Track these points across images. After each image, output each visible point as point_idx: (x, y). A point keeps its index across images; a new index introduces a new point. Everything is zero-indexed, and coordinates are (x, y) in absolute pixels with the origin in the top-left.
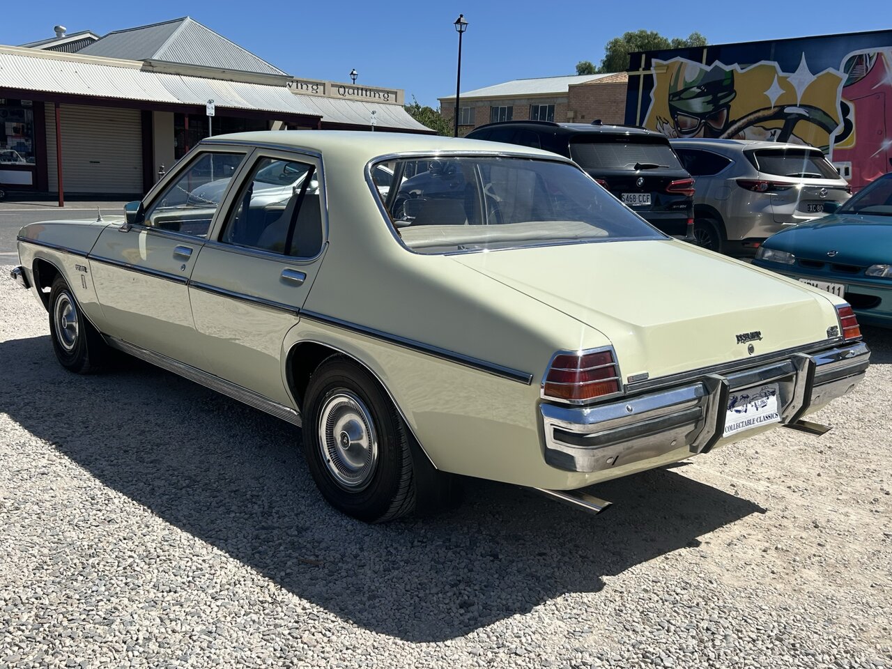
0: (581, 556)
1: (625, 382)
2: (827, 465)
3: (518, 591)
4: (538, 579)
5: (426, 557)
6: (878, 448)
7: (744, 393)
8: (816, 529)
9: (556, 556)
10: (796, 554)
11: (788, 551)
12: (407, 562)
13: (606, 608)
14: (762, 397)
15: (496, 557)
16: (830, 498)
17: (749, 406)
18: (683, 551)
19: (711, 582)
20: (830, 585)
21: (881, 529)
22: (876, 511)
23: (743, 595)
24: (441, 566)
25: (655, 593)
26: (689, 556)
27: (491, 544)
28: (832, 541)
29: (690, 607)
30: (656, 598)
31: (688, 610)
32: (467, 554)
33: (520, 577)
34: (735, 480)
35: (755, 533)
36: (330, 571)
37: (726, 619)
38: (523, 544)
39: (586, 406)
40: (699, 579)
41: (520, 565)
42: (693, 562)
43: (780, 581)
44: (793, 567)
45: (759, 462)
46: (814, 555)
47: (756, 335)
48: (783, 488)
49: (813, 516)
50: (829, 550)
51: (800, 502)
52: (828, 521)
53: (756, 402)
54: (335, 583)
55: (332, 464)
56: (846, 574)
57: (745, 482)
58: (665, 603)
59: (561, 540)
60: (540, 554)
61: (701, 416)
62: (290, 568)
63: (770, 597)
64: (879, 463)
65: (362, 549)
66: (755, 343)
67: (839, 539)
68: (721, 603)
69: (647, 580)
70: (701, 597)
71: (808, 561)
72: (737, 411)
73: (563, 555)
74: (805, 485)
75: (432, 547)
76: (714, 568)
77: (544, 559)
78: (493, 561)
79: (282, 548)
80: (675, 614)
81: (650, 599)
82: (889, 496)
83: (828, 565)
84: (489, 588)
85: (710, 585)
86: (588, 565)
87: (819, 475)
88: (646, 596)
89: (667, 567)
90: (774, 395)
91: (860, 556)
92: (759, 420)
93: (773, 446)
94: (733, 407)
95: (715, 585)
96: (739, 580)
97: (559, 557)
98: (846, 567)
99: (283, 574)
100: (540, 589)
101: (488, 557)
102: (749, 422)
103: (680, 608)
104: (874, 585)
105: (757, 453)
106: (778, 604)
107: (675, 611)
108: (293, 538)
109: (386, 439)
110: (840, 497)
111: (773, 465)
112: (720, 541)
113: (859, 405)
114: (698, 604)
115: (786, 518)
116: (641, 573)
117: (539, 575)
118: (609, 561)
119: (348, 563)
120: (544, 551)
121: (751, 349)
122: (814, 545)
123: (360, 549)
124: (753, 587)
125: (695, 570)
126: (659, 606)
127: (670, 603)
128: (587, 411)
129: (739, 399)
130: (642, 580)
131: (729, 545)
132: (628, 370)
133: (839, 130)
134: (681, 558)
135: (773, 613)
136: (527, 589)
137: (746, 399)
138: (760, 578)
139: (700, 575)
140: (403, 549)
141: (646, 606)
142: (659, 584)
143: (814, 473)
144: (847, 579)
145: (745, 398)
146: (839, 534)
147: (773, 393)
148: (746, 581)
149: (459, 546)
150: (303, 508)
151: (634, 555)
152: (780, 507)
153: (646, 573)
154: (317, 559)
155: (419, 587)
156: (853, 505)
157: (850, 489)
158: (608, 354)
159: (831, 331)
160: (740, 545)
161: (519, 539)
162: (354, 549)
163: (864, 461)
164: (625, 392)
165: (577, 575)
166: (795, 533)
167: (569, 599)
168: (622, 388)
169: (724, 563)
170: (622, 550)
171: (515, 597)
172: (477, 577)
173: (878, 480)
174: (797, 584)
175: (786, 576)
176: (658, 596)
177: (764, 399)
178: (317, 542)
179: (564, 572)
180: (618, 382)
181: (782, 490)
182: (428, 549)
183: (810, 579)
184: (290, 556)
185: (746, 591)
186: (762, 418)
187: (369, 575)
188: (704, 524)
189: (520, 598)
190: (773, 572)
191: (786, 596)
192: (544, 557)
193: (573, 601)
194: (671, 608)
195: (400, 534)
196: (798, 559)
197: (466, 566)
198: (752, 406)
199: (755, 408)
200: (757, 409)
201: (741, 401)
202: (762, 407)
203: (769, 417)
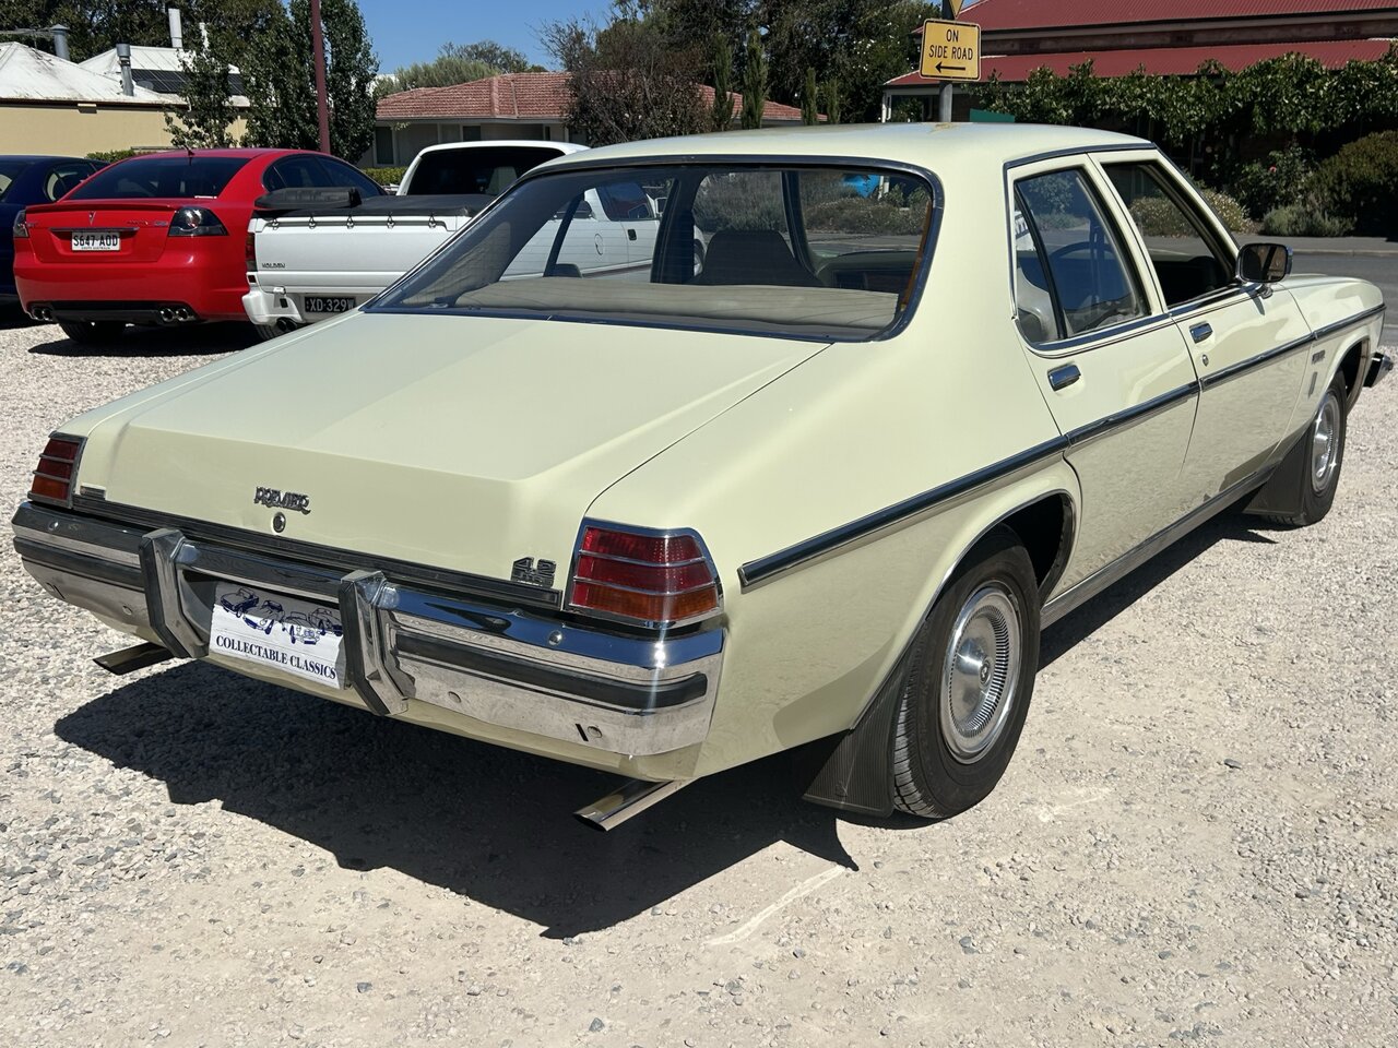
7: (276, 600)
14: (311, 624)
17: (277, 626)
47: (297, 502)
53: (295, 626)
72: (248, 621)
90: (338, 634)
92: (294, 663)
94: (244, 611)
102: (273, 655)
121: (280, 523)
129: (260, 604)
137: (275, 611)
145: (273, 607)
147: (336, 630)
158: (76, 447)
159: (531, 567)
168: (71, 497)
177: (315, 630)
180: (67, 488)
186: (302, 663)
198: (284, 629)
199: (290, 637)
200: (293, 641)
201: (266, 609)
202: (306, 642)
203: (318, 668)
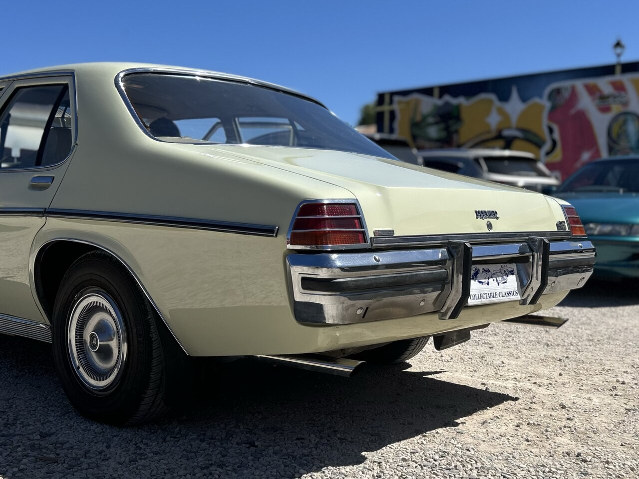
0: (339, 439)
1: (371, 234)
2: (567, 368)
3: (273, 468)
4: (294, 457)
5: (178, 448)
6: (609, 356)
7: (486, 267)
8: (564, 409)
9: (314, 439)
10: (548, 427)
11: (540, 425)
12: (156, 453)
13: (364, 475)
14: (502, 274)
15: (252, 444)
16: (573, 388)
17: (491, 280)
18: (440, 430)
19: (468, 450)
20: (583, 447)
21: (622, 406)
22: (616, 395)
23: (500, 458)
24: (193, 454)
25: (414, 461)
26: (446, 433)
27: (248, 435)
28: (579, 416)
29: (449, 469)
30: (415, 465)
31: (447, 472)
32: (222, 444)
33: (276, 457)
34: (484, 381)
35: (507, 415)
36: (69, 465)
37: (486, 476)
38: (281, 433)
39: (333, 252)
40: (457, 448)
41: (277, 448)
42: (449, 437)
43: (535, 446)
44: (546, 436)
45: (506, 369)
46: (565, 427)
48: (529, 384)
49: (560, 401)
50: (577, 423)
51: (547, 392)
52: (574, 403)
53: (497, 277)
54: (73, 475)
55: (81, 369)
56: (596, 438)
57: (494, 382)
58: (424, 467)
59: (320, 428)
60: (298, 439)
61: (447, 278)
62: (25, 464)
63: (527, 458)
64: (612, 365)
65: (108, 447)
66: (493, 221)
67: (586, 415)
68: (479, 465)
69: (405, 452)
70: (459, 462)
71: (559, 431)
72: (480, 282)
73: (321, 438)
74: (549, 382)
75: (185, 441)
76: (470, 440)
77: (301, 442)
78: (249, 448)
79: (19, 449)
80: (434, 476)
81: (409, 466)
82: (625, 385)
83: (579, 433)
84: (242, 468)
85: (467, 452)
86: (346, 444)
87: (560, 374)
88: (404, 464)
89: (425, 442)
90: (513, 274)
91: (606, 425)
92: (501, 295)
93: (517, 358)
94: (477, 278)
95: (472, 452)
96: (495, 448)
97: (317, 441)
98: (596, 433)
99: (15, 470)
100: (296, 465)
101: (244, 445)
102: (492, 295)
103: (439, 471)
104: (623, 444)
105: (503, 363)
106: (535, 463)
107: (434, 473)
108: (34, 441)
109: (135, 331)
110: (581, 388)
111: (518, 370)
112: (475, 422)
113: (588, 332)
114: (456, 467)
115: (534, 403)
116: (399, 448)
117: (295, 454)
118: (368, 440)
119: (90, 458)
120: (303, 437)
121: (490, 226)
122: (563, 420)
123: (107, 447)
124: (510, 452)
125: (452, 442)
126: (418, 471)
127: (429, 468)
128: (334, 256)
129: (481, 271)
130: (400, 452)
131: (483, 423)
132: (374, 224)
133: (547, 146)
134: (439, 435)
135: (532, 470)
136: (282, 465)
137: (487, 273)
138: (514, 445)
139: (457, 446)
140: (154, 444)
141: (404, 470)
142: (417, 454)
143: (556, 374)
144: (598, 441)
145: (486, 271)
146: (585, 411)
147: (512, 273)
148: (502, 448)
149: (215, 439)
150: (51, 419)
151: (392, 434)
152: (529, 396)
153: (404, 447)
154: (57, 456)
155: (166, 471)
156: (595, 392)
157: (589, 382)
158: (353, 206)
159: (560, 225)
160: (494, 423)
161: (278, 430)
162: (101, 447)
163: (599, 364)
164: (372, 245)
165: (335, 452)
166: (545, 412)
167: (326, 471)
168: (369, 241)
169: (480, 436)
170: (381, 432)
171: (269, 473)
172: (230, 460)
173: (613, 375)
174: (552, 447)
175: (541, 443)
176: (416, 463)
177: (505, 277)
178: (60, 444)
179: (322, 451)
180: (364, 233)
181: (528, 385)
182: (181, 442)
183: (563, 443)
184: (27, 456)
185: (502, 455)
186: (504, 294)
187: (113, 466)
188: (459, 410)
189: (275, 474)
190: (527, 440)
191: (542, 457)
192: (302, 441)
193: (330, 472)
194: (430, 472)
195: (153, 433)
196: (550, 430)
197: (220, 453)
198: (494, 280)
199: (497, 283)
200: (499, 285)
201: (484, 273)
202: (504, 283)
203: (510, 293)
